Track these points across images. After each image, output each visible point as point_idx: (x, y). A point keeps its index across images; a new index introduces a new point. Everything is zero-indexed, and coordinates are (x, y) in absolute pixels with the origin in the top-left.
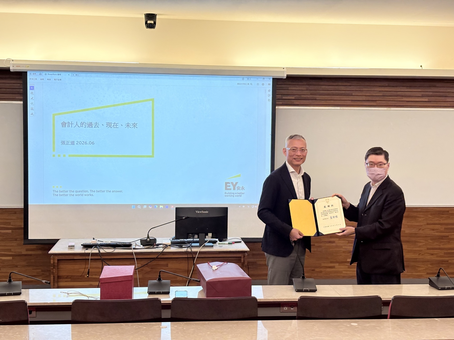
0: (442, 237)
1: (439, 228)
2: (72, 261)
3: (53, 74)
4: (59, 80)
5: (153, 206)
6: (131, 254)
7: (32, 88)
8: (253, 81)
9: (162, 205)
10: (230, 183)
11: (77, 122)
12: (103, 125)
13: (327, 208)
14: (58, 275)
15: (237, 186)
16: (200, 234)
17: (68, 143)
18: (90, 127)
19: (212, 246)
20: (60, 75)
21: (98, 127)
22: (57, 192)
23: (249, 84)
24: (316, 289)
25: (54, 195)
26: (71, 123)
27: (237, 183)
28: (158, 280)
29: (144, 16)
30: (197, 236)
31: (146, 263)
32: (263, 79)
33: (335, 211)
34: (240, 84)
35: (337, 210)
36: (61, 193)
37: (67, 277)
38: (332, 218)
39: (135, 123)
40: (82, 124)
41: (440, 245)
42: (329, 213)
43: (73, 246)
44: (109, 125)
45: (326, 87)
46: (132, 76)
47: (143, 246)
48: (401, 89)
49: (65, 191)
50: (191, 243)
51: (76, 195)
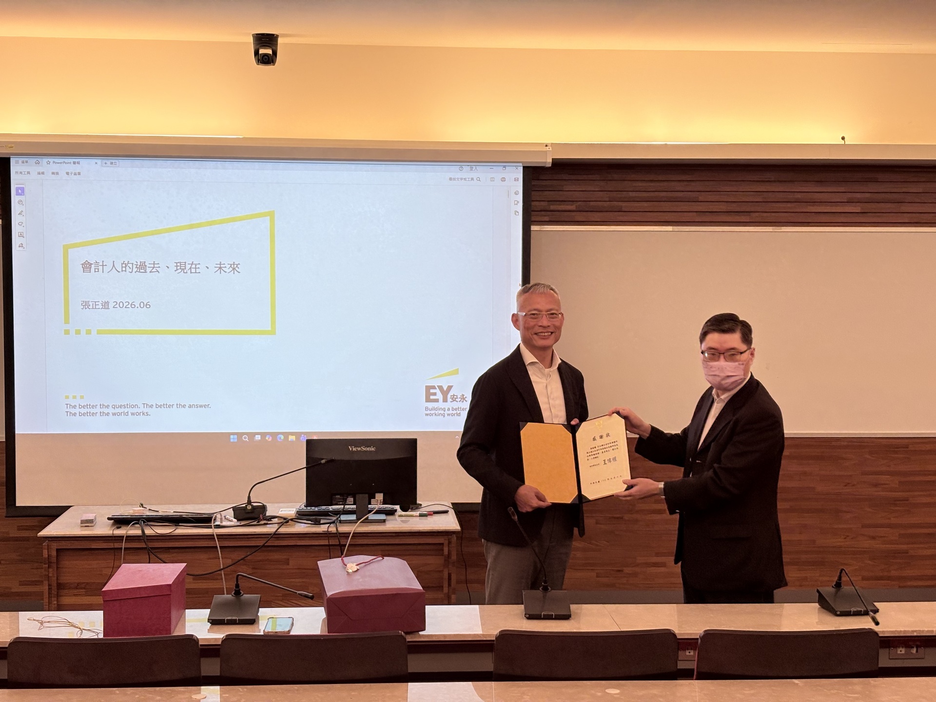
0: (895, 501)
1: (888, 482)
2: (87, 552)
3: (64, 162)
4: (75, 174)
5: (274, 435)
6: (210, 537)
7: (21, 191)
8: (483, 174)
9: (292, 434)
10: (437, 387)
11: (114, 262)
12: (168, 267)
13: (599, 442)
14: (59, 582)
15: (451, 393)
16: (358, 496)
17: (96, 305)
18: (141, 271)
19: (384, 521)
20: (78, 163)
21: (159, 273)
22: (75, 407)
23: (473, 180)
24: (569, 614)
25: (69, 413)
26: (101, 264)
27: (450, 388)
28: (234, 594)
29: (252, 38)
30: (352, 499)
31: (243, 557)
32: (504, 169)
33: (613, 446)
34: (454, 179)
35: (616, 444)
36: (83, 411)
37: (78, 586)
38: (607, 462)
39: (234, 262)
40: (125, 265)
41: (889, 519)
42: (601, 451)
43: (91, 521)
44: (181, 267)
45: (644, 184)
46: (228, 164)
47: (238, 520)
48: (801, 186)
49: (90, 405)
50: (339, 514)
51: (114, 414)
